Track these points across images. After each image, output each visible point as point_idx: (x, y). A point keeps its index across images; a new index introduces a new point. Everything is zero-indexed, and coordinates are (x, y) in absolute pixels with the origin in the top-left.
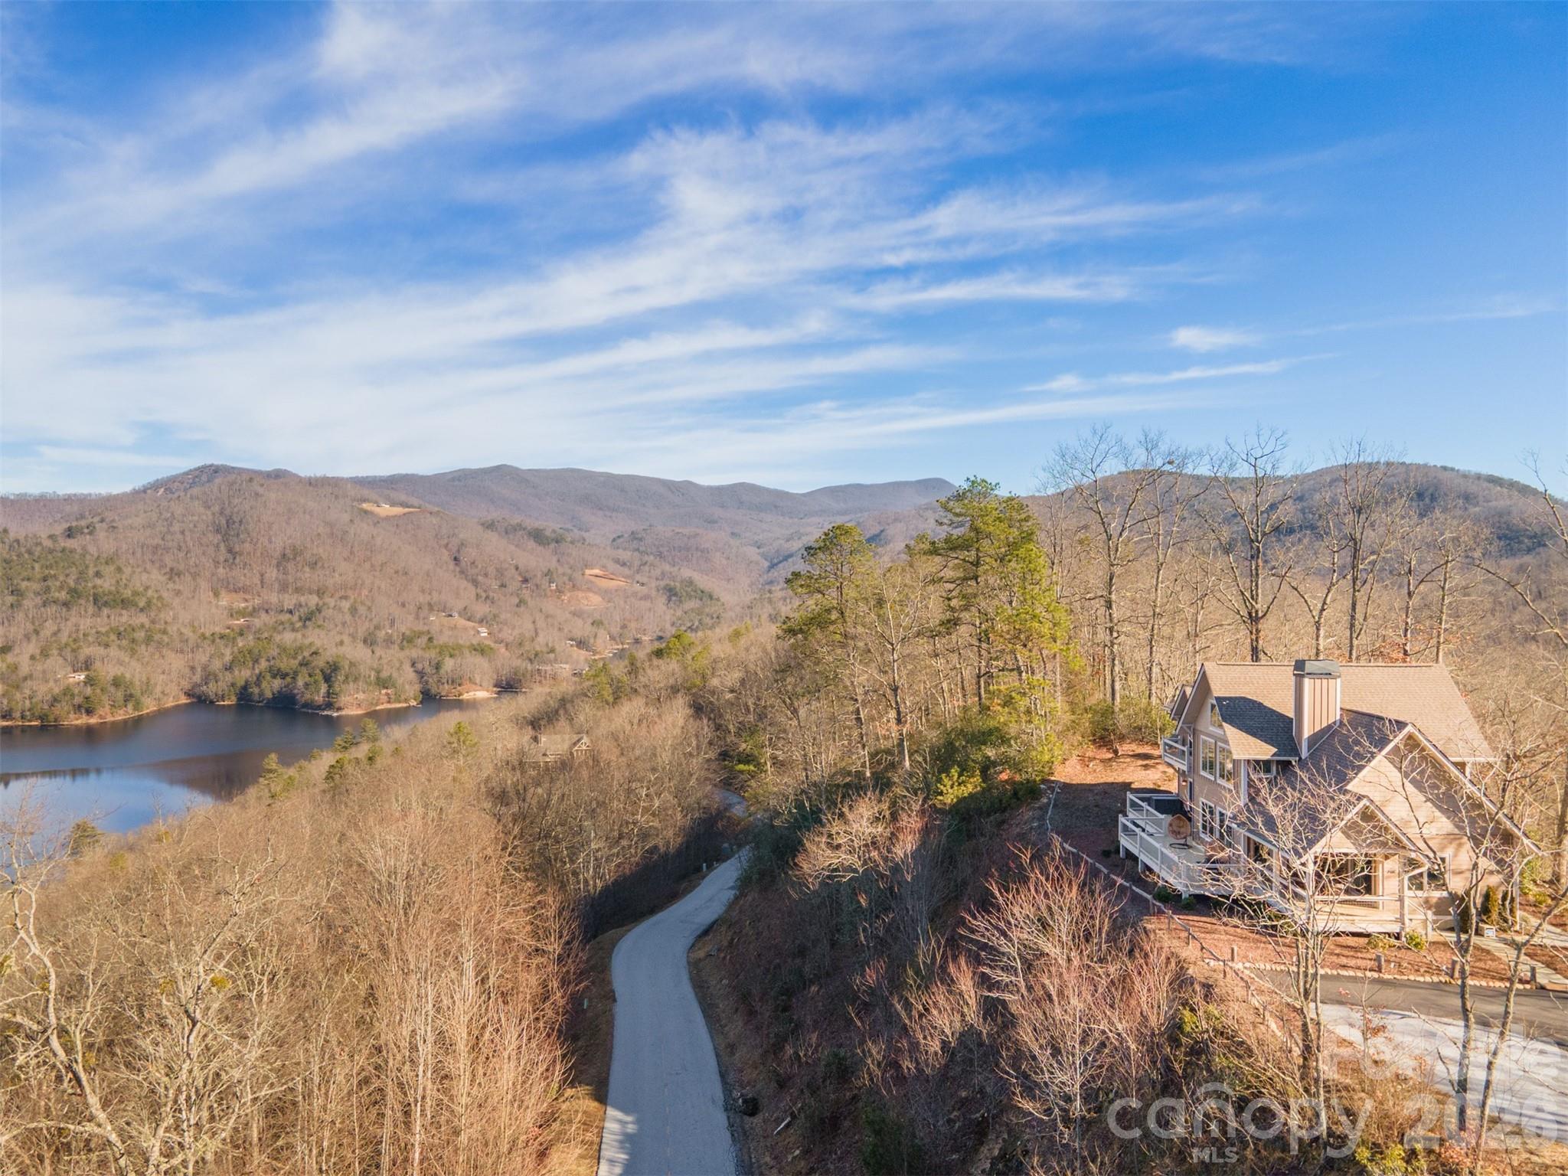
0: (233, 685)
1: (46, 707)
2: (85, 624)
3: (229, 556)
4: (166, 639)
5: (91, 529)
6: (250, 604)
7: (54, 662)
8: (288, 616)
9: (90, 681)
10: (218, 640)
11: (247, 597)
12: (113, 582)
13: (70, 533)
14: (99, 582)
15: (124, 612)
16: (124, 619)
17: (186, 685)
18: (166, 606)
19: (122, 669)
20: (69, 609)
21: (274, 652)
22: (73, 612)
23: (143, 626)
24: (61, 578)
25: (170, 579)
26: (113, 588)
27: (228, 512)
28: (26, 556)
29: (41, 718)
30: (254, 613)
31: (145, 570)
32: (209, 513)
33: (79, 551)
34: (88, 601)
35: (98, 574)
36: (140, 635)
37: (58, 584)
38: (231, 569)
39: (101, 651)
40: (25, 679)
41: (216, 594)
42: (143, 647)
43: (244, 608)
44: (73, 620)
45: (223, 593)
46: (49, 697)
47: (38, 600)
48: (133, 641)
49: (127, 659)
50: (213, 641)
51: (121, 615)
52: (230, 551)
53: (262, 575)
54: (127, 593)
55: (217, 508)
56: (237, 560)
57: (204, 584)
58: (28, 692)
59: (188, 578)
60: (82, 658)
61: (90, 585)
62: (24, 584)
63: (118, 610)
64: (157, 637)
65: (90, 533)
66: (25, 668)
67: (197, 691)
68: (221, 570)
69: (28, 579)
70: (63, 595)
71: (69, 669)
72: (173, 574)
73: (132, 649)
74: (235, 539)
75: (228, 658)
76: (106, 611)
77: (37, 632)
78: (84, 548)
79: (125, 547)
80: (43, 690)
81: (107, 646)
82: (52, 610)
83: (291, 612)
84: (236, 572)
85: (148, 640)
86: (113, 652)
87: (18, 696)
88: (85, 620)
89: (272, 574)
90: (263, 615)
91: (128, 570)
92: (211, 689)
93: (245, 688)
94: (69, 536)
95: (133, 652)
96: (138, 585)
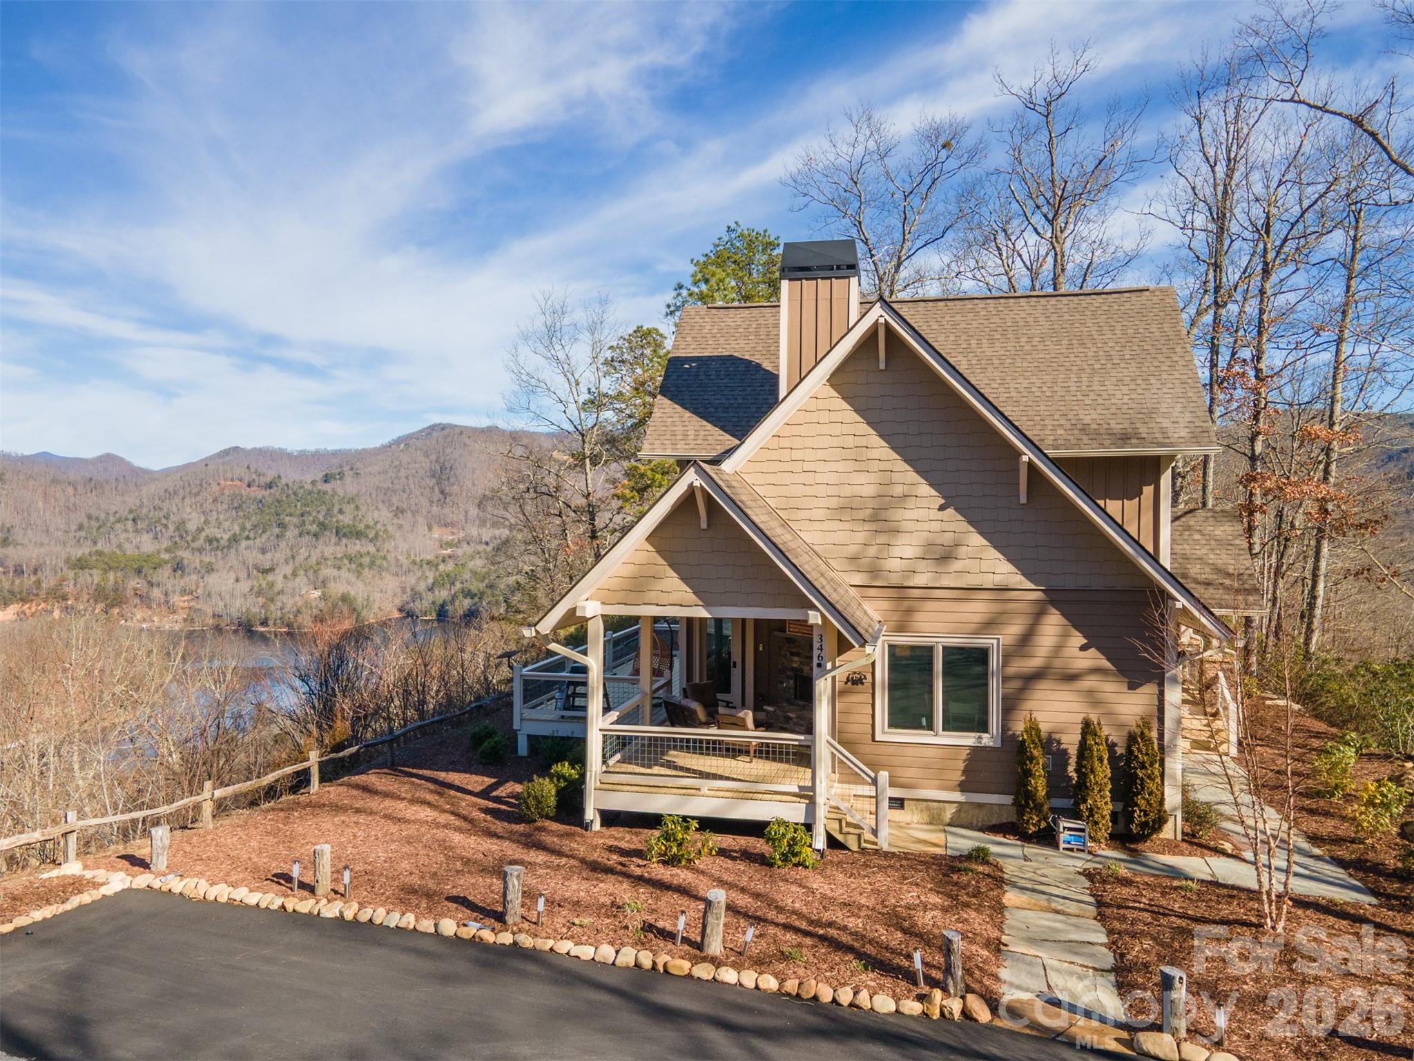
0: (433, 603)
1: (292, 617)
2: (329, 551)
3: (441, 497)
4: (385, 564)
5: (341, 475)
6: (455, 537)
7: (301, 580)
8: (484, 546)
9: (324, 597)
10: (425, 566)
11: (455, 530)
12: (352, 517)
13: (326, 479)
14: (341, 517)
15: (357, 542)
16: (358, 547)
17: (398, 602)
18: (390, 537)
19: (349, 588)
20: (317, 539)
21: (467, 576)
22: (321, 542)
23: (368, 553)
24: (314, 514)
25: (395, 515)
26: (351, 522)
27: (441, 460)
28: (293, 497)
29: (288, 626)
30: (457, 544)
31: (377, 508)
32: (428, 461)
33: (330, 492)
34: (332, 533)
35: (341, 511)
36: (366, 560)
37: (311, 518)
38: (442, 507)
39: (335, 573)
40: (278, 593)
41: (430, 529)
42: (367, 569)
43: (452, 540)
44: (320, 547)
45: (435, 528)
46: (295, 609)
47: (297, 532)
48: (361, 565)
49: (354, 580)
50: (421, 566)
51: (355, 544)
52: (442, 492)
53: (466, 512)
54: (361, 527)
55: (433, 457)
56: (448, 500)
57: (420, 519)
58: (279, 604)
59: (409, 515)
60: (321, 579)
61: (334, 520)
62: (288, 519)
63: (354, 540)
64: (378, 562)
65: (341, 479)
66: (279, 586)
67: (407, 607)
68: (435, 508)
69: (291, 515)
70: (314, 528)
71: (312, 587)
72: (399, 512)
73: (358, 572)
74: (446, 482)
75: (430, 581)
76: (344, 541)
77: (293, 557)
78: (333, 490)
79: (364, 490)
80: (290, 603)
81: (339, 568)
82: (307, 539)
83: (487, 544)
84: (447, 510)
85: (372, 564)
86: (344, 573)
87: (272, 607)
88: (330, 548)
89: (473, 512)
90: (465, 546)
91: (363, 508)
92: (417, 607)
93: (442, 606)
94: (325, 481)
95: (359, 574)
96: (370, 520)
